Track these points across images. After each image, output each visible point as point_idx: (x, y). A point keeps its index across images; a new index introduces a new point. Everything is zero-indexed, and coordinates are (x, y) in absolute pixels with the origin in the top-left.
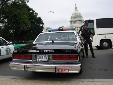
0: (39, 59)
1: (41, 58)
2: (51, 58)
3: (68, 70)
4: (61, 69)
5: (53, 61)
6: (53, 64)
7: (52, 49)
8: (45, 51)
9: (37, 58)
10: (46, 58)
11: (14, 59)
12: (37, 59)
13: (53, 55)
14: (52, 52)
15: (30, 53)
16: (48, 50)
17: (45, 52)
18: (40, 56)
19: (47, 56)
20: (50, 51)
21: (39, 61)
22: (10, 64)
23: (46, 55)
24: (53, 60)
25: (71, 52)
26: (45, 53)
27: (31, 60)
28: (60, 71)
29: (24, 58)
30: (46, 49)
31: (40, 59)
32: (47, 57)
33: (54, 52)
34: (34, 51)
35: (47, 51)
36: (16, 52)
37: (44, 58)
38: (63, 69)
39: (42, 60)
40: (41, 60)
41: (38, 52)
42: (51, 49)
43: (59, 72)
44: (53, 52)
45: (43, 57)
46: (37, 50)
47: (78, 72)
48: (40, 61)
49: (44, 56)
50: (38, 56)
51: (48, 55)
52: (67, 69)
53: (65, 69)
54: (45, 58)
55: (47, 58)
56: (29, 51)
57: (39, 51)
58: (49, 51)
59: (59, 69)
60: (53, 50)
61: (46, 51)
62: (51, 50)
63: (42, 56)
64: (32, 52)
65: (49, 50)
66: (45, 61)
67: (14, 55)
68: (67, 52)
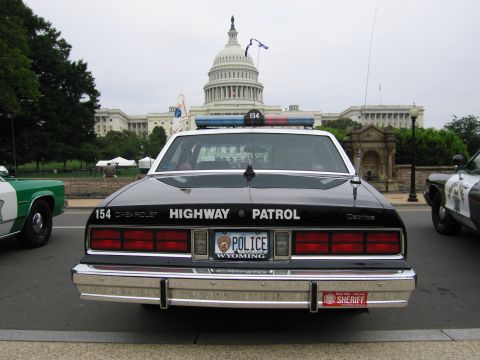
0: (224, 249)
1: (236, 246)
2: (285, 243)
3: (365, 295)
4: (334, 293)
5: (293, 258)
6: (292, 273)
7: (292, 207)
8: (255, 213)
9: (216, 246)
10: (259, 246)
11: (93, 249)
12: (217, 251)
13: (293, 232)
14: (289, 218)
15: (183, 221)
16: (271, 211)
17: (258, 217)
18: (232, 236)
19: (265, 235)
20: (279, 214)
21: (226, 259)
22: (75, 272)
23: (259, 232)
24: (294, 253)
25: (373, 217)
26: (259, 222)
27: (190, 256)
28: (330, 300)
29: (152, 245)
30: (261, 207)
31: (230, 251)
32: (265, 241)
33: (298, 218)
34: (200, 214)
35: (268, 214)
36: (109, 216)
37: (249, 245)
38: (343, 294)
39: (242, 253)
40: (236, 252)
41: (225, 217)
42: (284, 207)
43: (324, 304)
44: (296, 218)
45: (244, 240)
46: (218, 210)
47: (405, 305)
48: (232, 259)
49: (248, 238)
50: (218, 236)
51: (268, 232)
52: (362, 292)
53: (352, 294)
54: (253, 244)
55: (265, 247)
56: (176, 213)
57: (226, 213)
58: (274, 214)
59: (325, 293)
60: (295, 211)
61: (264, 215)
62: (286, 211)
63: (238, 235)
64: (191, 216)
65: (277, 211)
66: (254, 259)
67: (92, 229)
68: (355, 217)
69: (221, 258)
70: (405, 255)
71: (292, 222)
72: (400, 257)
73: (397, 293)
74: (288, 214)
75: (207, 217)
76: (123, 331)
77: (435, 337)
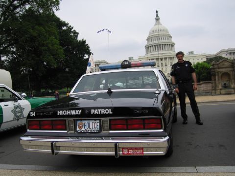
0: (80, 128)
1: (86, 127)
2: (107, 125)
3: (142, 149)
4: (127, 148)
5: (110, 132)
6: (112, 139)
7: (108, 108)
8: (92, 111)
9: (77, 127)
10: (96, 127)
11: (30, 129)
12: (78, 129)
13: (109, 119)
14: (108, 113)
15: (63, 116)
16: (99, 110)
18: (84, 122)
19: (98, 121)
20: (103, 111)
21: (81, 133)
22: (21, 139)
23: (95, 120)
24: (111, 129)
26: (94, 115)
27: (66, 132)
28: (126, 152)
29: (51, 127)
30: (95, 108)
31: (83, 129)
32: (98, 124)
34: (70, 113)
35: (98, 111)
36: (34, 115)
37: (91, 127)
38: (132, 149)
39: (88, 130)
40: (86, 130)
42: (105, 108)
43: (123, 154)
45: (89, 124)
47: (164, 154)
48: (83, 133)
49: (91, 122)
50: (78, 122)
51: (100, 120)
52: (140, 148)
53: (136, 149)
54: (93, 126)
55: (98, 127)
56: (60, 113)
57: (80, 112)
58: (101, 111)
59: (123, 148)
61: (96, 112)
62: (106, 110)
63: (86, 122)
64: (66, 114)
65: (102, 110)
66: (93, 133)
67: (29, 121)
68: (138, 112)
69: (79, 133)
70: (165, 130)
71: (109, 115)
72: (162, 130)
73: (158, 148)
74: (107, 111)
75: (72, 114)
76: (42, 165)
77: (189, 171)
